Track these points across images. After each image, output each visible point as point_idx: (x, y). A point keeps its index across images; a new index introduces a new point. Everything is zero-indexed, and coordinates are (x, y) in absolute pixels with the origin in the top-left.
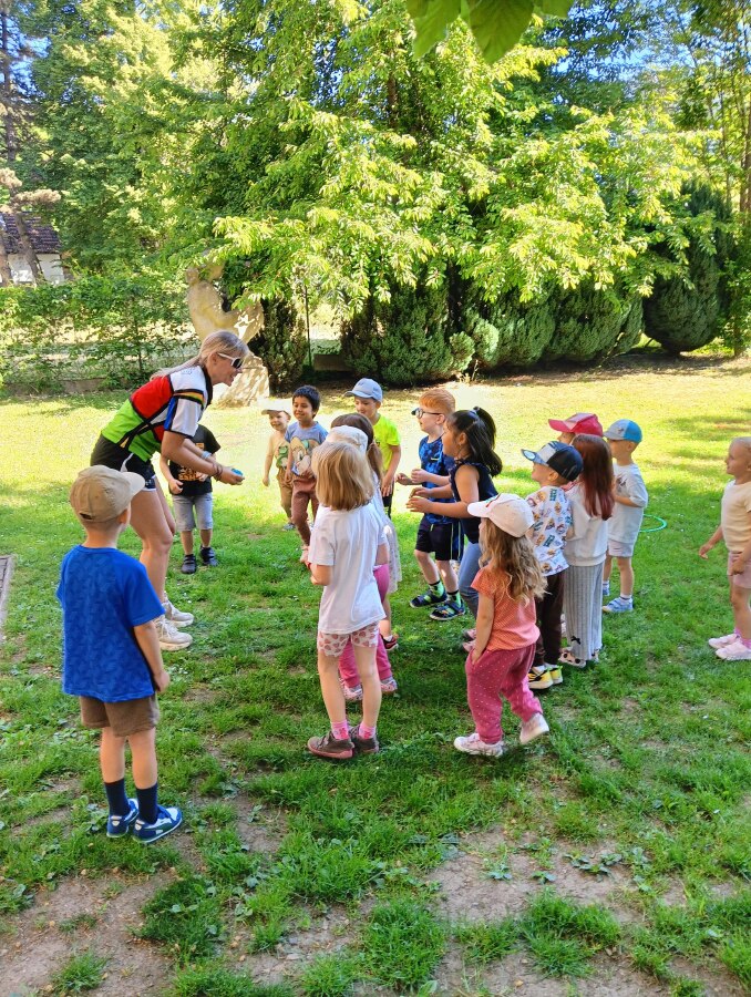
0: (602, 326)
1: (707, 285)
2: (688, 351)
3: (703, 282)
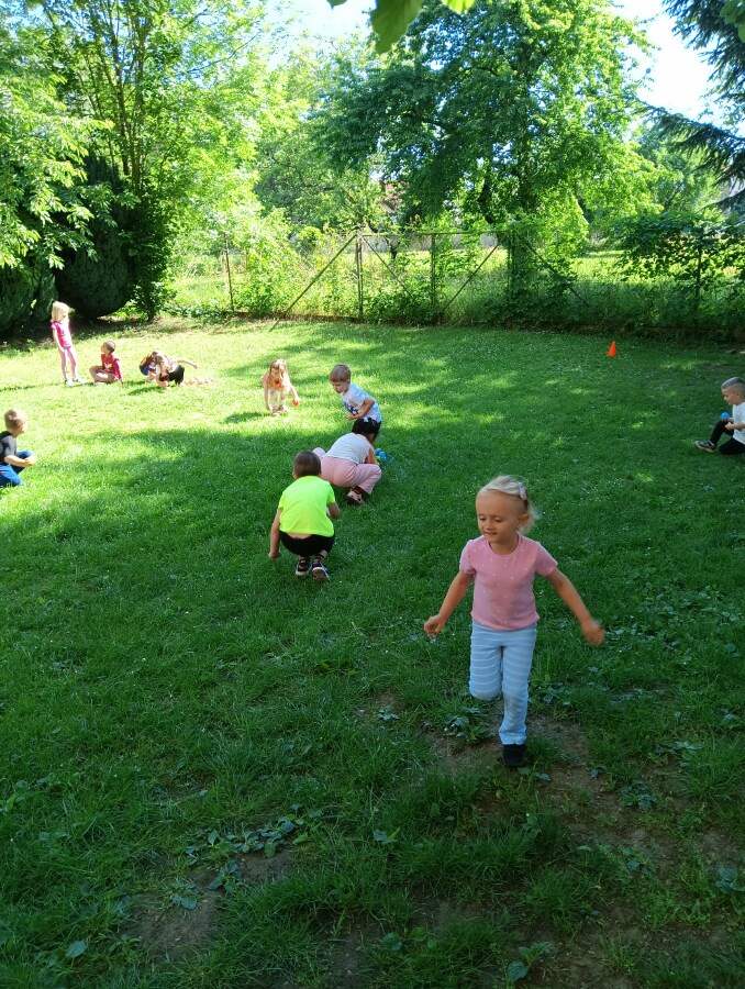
0: (13, 294)
1: (111, 251)
2: (106, 314)
3: (106, 248)
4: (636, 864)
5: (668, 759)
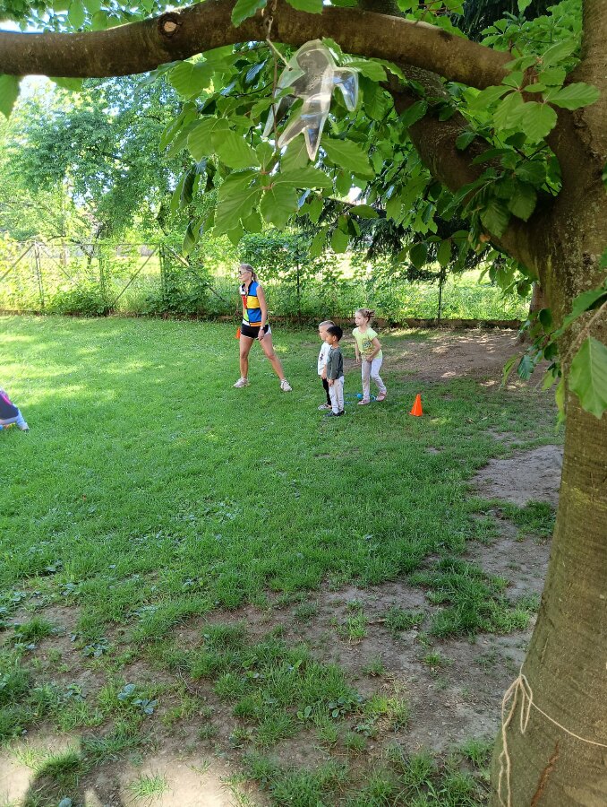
4: (71, 693)
5: (133, 619)
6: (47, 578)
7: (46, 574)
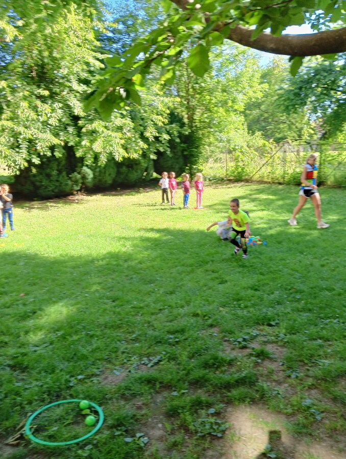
0: (137, 169)
3: (175, 151)
4: (276, 392)
5: (315, 364)
6: (270, 328)
7: (270, 325)
